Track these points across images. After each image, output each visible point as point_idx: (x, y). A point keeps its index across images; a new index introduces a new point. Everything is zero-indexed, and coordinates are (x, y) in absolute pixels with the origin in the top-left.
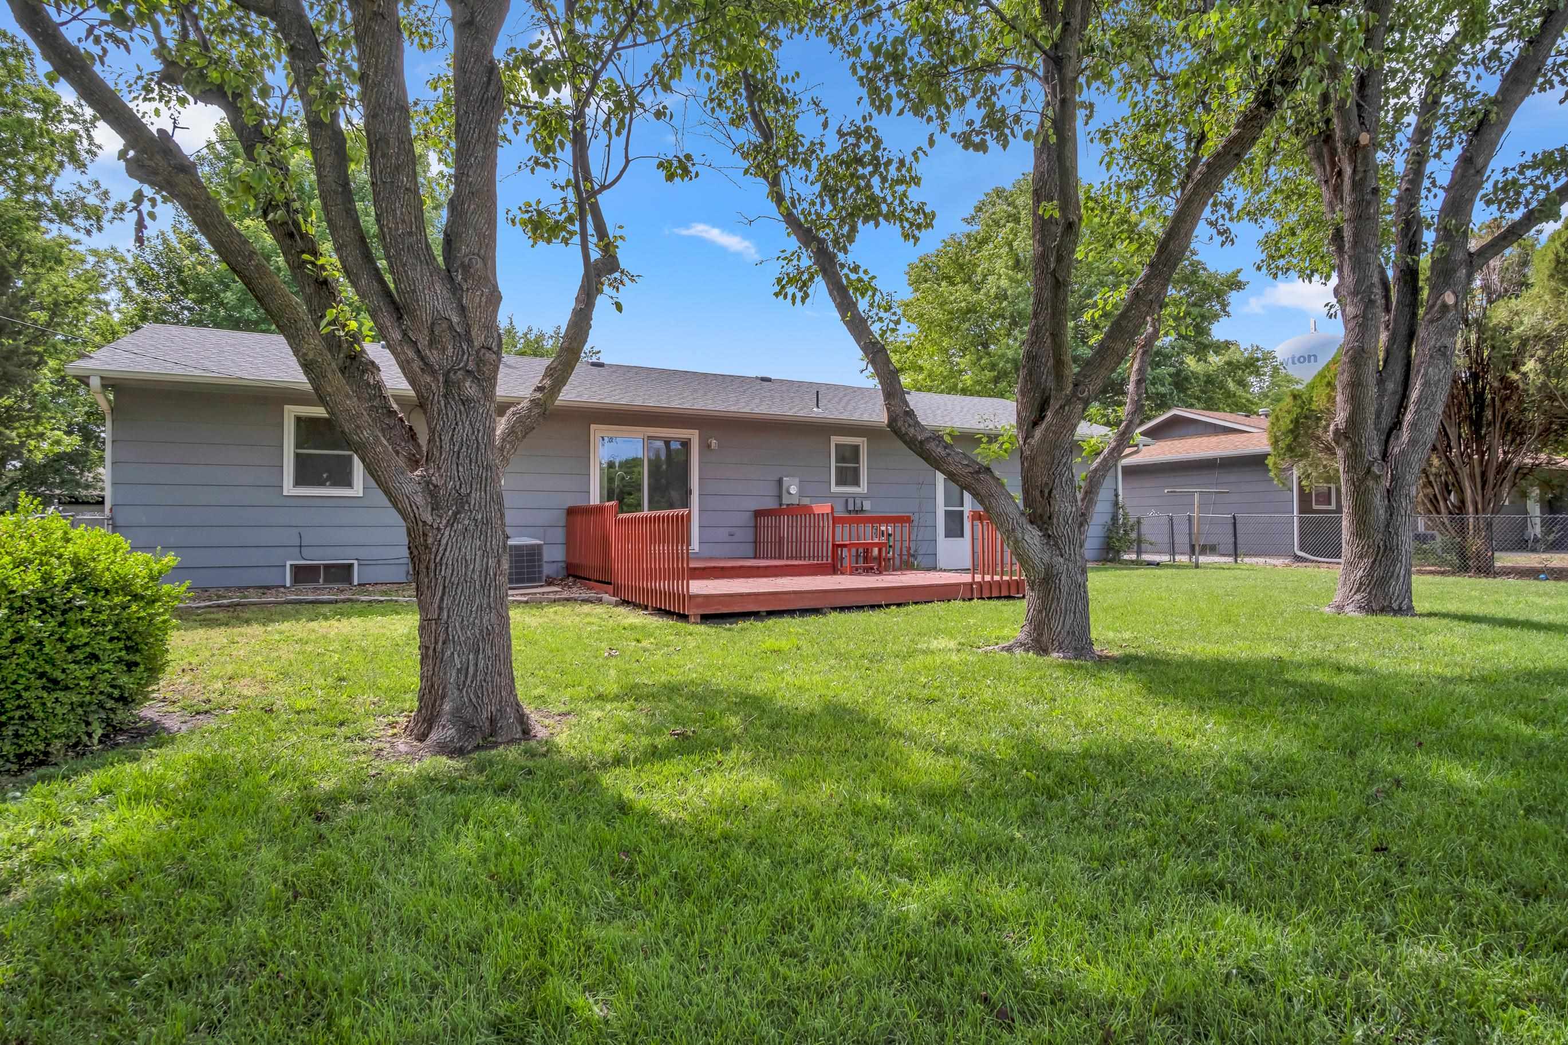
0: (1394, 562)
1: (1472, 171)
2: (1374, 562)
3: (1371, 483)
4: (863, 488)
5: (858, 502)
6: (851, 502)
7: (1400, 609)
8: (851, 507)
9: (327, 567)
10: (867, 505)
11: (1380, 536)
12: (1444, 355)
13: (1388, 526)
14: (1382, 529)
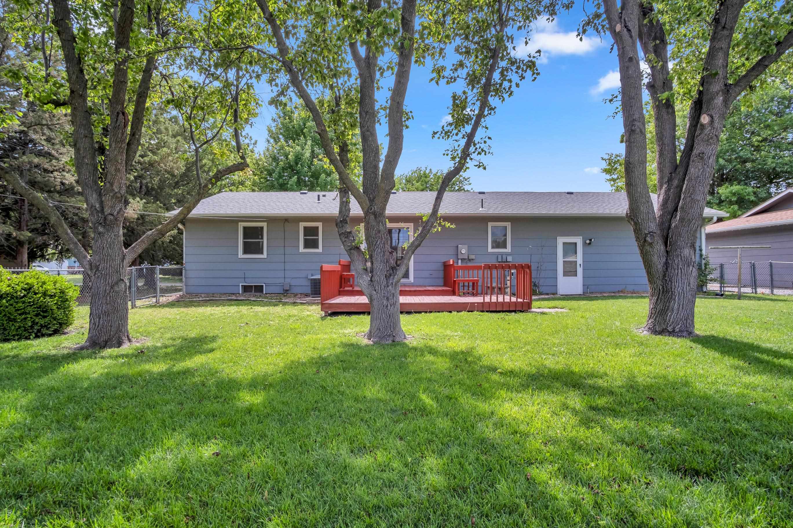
0: (669, 300)
1: (720, 28)
2: (657, 299)
3: (648, 248)
4: (509, 249)
5: (504, 257)
6: (500, 257)
7: (674, 331)
8: (500, 260)
9: (255, 286)
10: (510, 259)
11: (660, 282)
12: (702, 158)
13: (664, 276)
14: (661, 278)
